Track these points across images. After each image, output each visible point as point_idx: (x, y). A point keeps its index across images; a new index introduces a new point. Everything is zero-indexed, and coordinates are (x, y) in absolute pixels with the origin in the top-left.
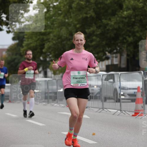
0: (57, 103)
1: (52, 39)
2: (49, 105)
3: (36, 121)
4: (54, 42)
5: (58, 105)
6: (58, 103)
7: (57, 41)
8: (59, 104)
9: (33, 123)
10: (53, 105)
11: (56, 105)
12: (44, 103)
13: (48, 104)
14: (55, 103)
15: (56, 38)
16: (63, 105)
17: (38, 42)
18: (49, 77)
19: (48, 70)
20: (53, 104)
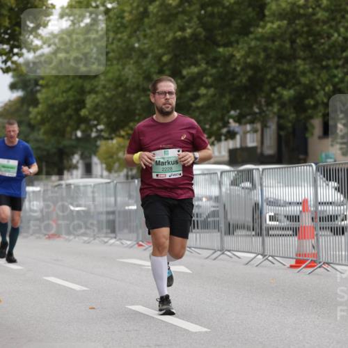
0: (115, 238)
1: (104, 87)
2: (97, 241)
3: (67, 280)
4: (107, 94)
5: (118, 243)
6: (118, 238)
7: (114, 93)
8: (120, 239)
9: (59, 285)
10: (106, 242)
11: (112, 241)
12: (86, 238)
13: (94, 239)
14: (112, 238)
15: (111, 85)
16: (129, 243)
17: (71, 93)
18: (96, 177)
19: (95, 160)
20: (106, 240)
